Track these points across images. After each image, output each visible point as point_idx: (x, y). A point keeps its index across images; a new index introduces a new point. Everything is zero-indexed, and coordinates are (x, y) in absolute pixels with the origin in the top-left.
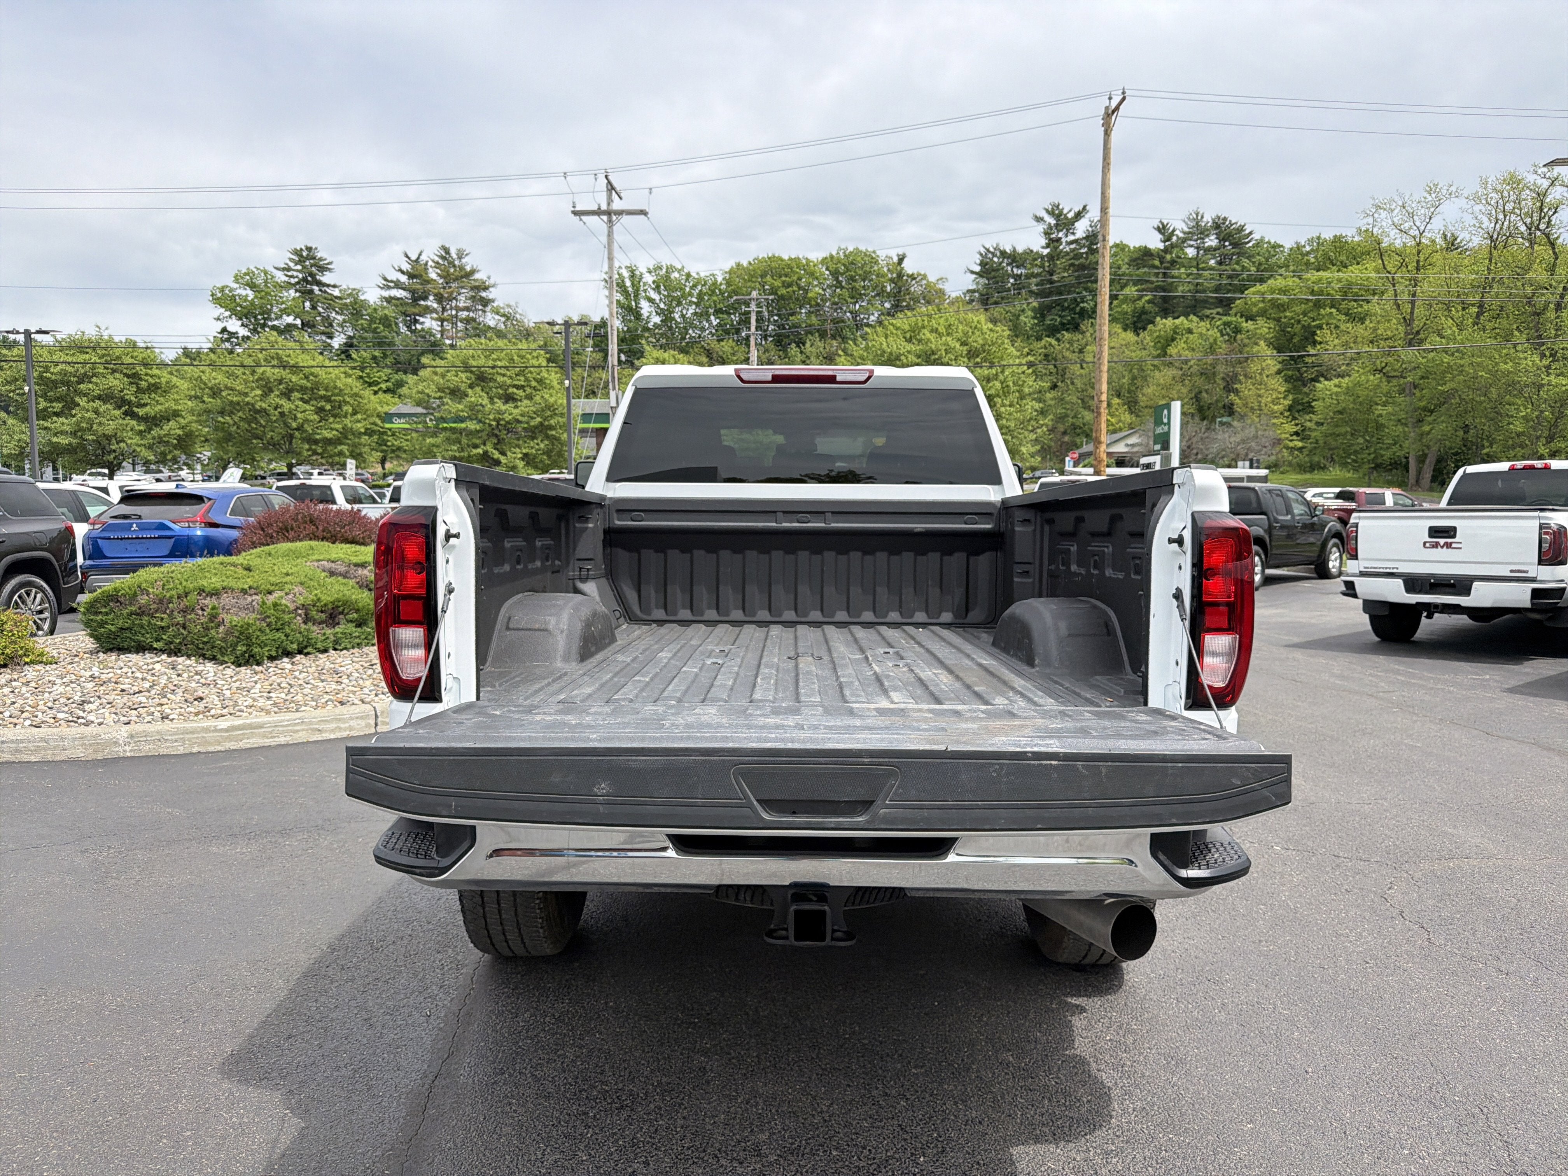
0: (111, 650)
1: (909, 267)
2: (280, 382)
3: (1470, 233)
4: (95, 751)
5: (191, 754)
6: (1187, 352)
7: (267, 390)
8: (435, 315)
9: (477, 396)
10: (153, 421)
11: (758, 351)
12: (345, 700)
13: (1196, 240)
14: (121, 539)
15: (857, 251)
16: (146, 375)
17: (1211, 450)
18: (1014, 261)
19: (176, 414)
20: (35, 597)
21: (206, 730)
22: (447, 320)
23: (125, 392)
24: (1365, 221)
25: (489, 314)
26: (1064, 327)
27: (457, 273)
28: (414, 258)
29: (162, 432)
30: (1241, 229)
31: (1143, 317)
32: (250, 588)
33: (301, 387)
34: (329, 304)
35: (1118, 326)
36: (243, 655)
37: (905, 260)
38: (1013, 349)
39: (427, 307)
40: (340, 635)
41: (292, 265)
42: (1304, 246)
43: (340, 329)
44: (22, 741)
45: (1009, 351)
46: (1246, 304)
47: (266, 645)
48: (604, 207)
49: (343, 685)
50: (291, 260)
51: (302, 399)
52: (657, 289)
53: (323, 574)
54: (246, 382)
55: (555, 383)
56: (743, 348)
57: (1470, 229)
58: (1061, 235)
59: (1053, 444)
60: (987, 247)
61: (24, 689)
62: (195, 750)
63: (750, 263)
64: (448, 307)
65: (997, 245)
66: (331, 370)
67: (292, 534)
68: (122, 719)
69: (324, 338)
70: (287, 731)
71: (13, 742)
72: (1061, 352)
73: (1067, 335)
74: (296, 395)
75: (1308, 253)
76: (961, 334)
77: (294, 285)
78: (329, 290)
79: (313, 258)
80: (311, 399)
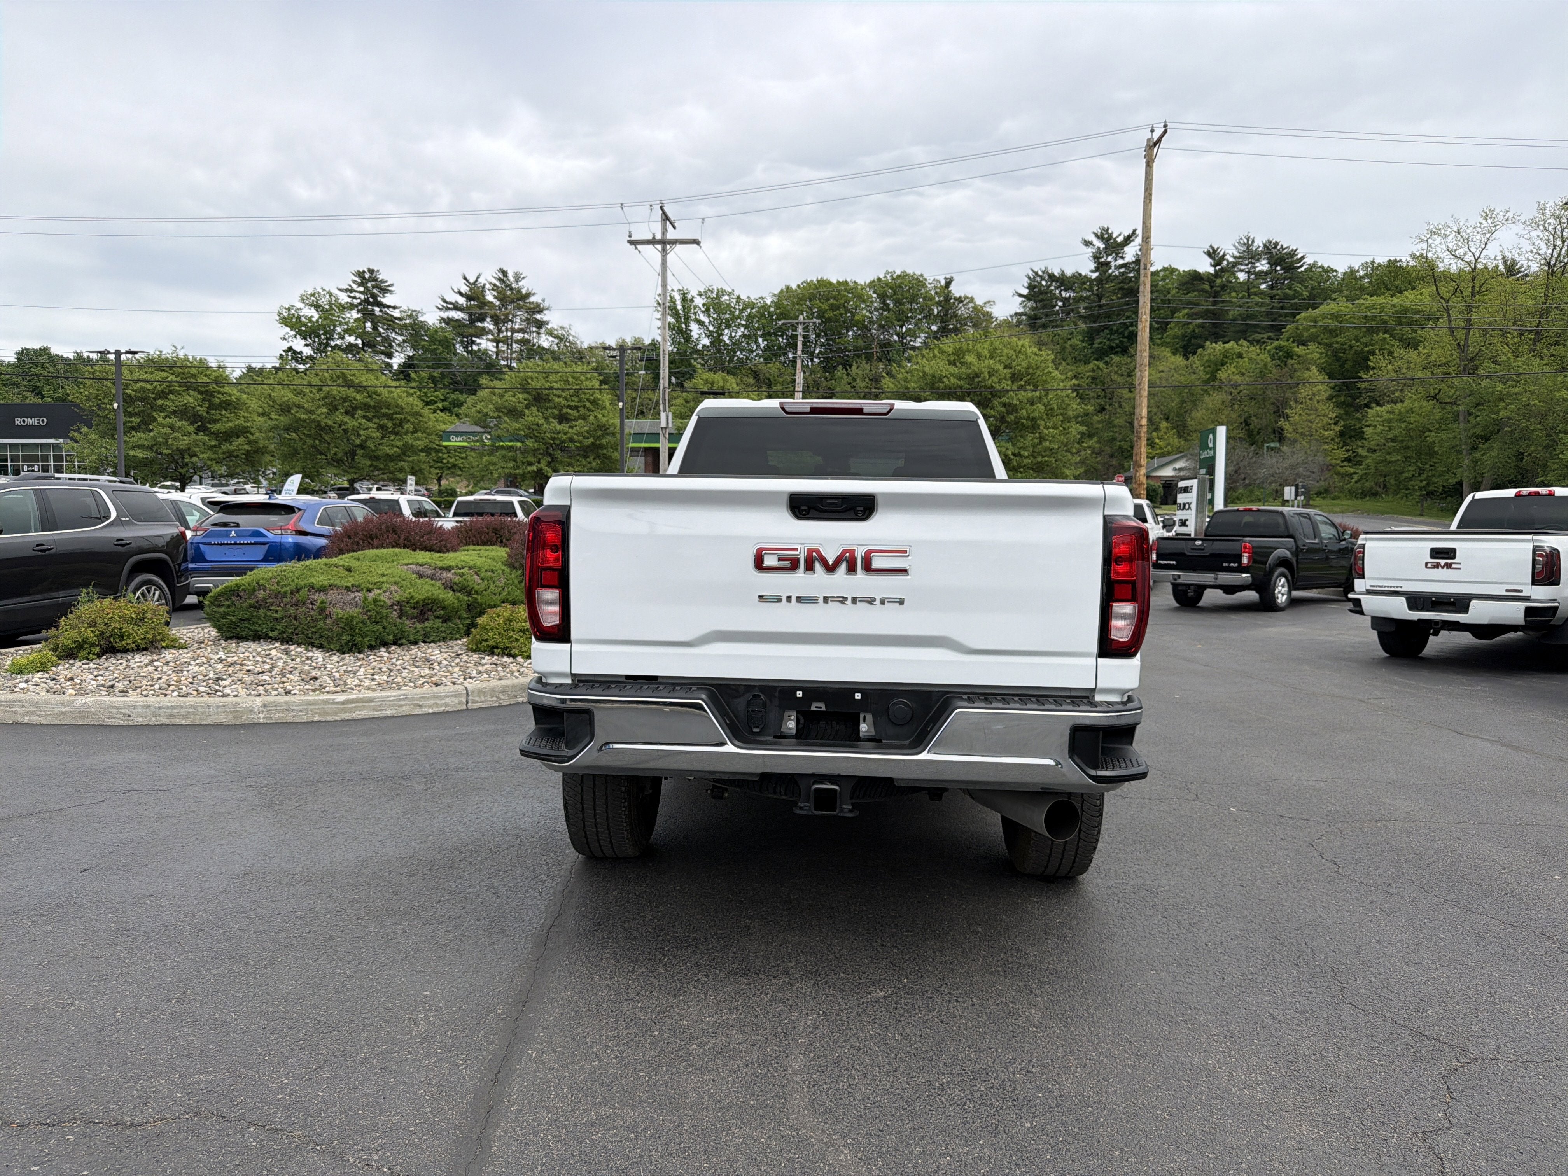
0: (231, 638)
1: (956, 290)
2: (345, 400)
3: (1527, 259)
4: (235, 718)
5: (313, 722)
6: (1237, 376)
7: (333, 408)
8: (490, 337)
9: (533, 416)
10: (222, 437)
11: (804, 372)
12: (439, 682)
13: (1247, 265)
14: (221, 544)
15: (904, 276)
16: (219, 392)
17: (1259, 475)
18: (1062, 284)
19: (246, 431)
20: (154, 594)
21: (326, 702)
22: (502, 342)
23: (199, 408)
24: (1419, 246)
25: (543, 336)
26: (1112, 350)
27: (513, 296)
28: (472, 280)
29: (232, 448)
30: (1293, 254)
31: (1193, 341)
32: (353, 586)
33: (365, 405)
34: (389, 325)
35: (1168, 349)
36: (347, 644)
37: (953, 283)
38: (1057, 372)
39: (484, 328)
40: (428, 629)
41: (355, 286)
42: (1358, 271)
43: (399, 349)
44: (175, 708)
45: (1053, 374)
46: (1298, 329)
47: (367, 636)
48: (659, 237)
49: (435, 671)
50: (354, 281)
51: (364, 417)
52: (707, 312)
53: (414, 576)
54: (313, 400)
55: (607, 404)
56: (790, 370)
57: (1527, 255)
58: (1110, 259)
59: (1100, 467)
60: (1036, 270)
61: (165, 668)
62: (316, 719)
63: (799, 286)
64: (504, 328)
65: (1046, 268)
66: (393, 389)
67: (376, 542)
68: (253, 693)
69: (383, 357)
70: (393, 705)
71: (168, 708)
72: (1109, 375)
73: (1116, 359)
74: (360, 412)
75: (1362, 278)
76: (1006, 358)
77: (357, 306)
78: (390, 311)
79: (375, 280)
80: (374, 417)
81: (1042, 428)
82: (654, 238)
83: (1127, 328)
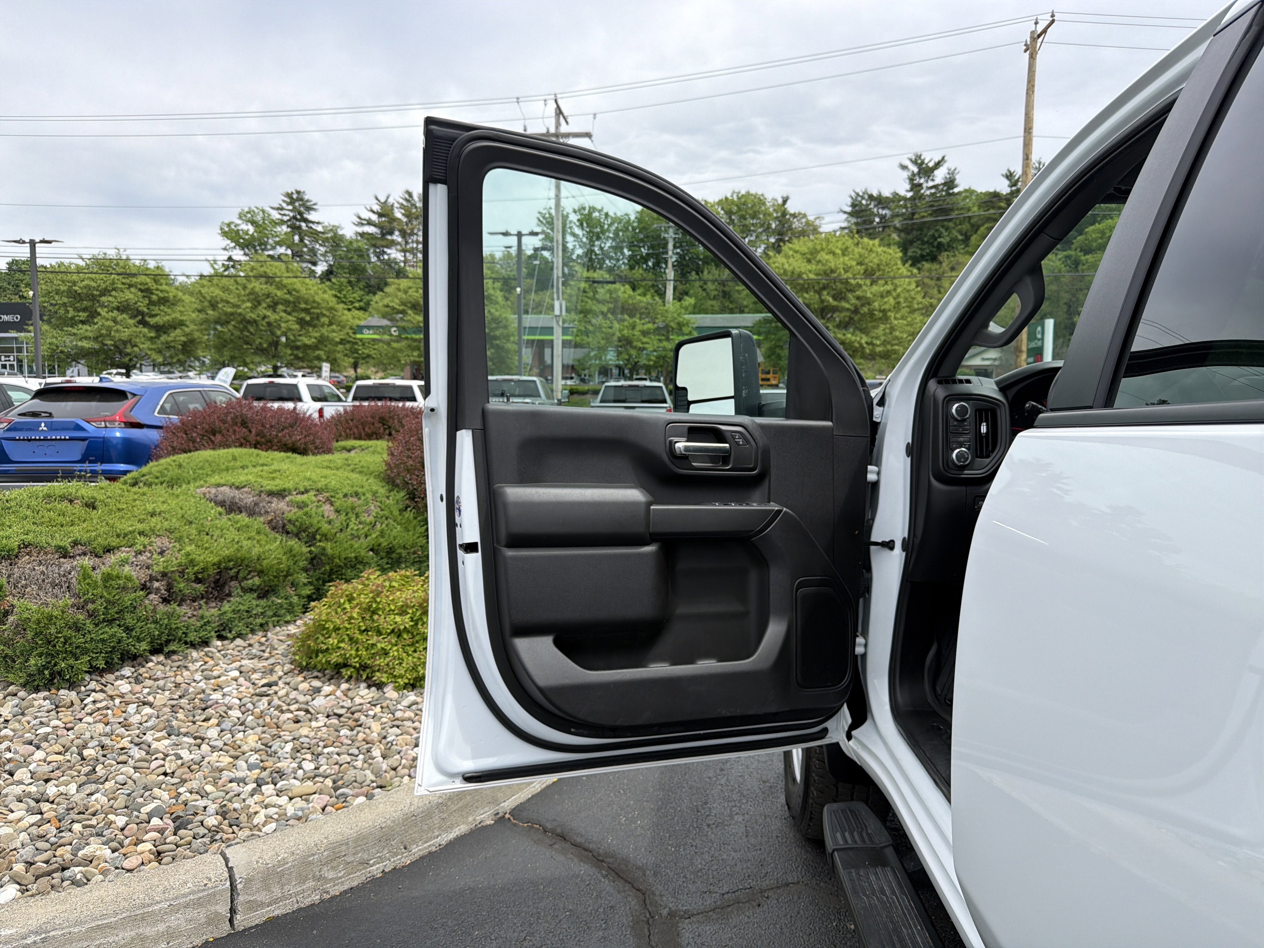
1: (791, 207)
2: (268, 296)
7: (256, 301)
8: (399, 248)
10: (161, 329)
15: (748, 194)
16: (157, 290)
18: (879, 203)
19: (182, 324)
22: (409, 251)
23: (139, 304)
26: (923, 258)
27: (417, 214)
28: (383, 200)
29: (170, 339)
33: (285, 300)
34: (314, 238)
37: (789, 201)
39: (393, 241)
40: (230, 615)
41: (284, 205)
43: (322, 258)
45: (900, 271)
47: (85, 651)
48: (552, 131)
50: (284, 201)
51: (285, 311)
52: (581, 226)
53: (215, 511)
54: (239, 296)
58: (922, 181)
60: (857, 192)
64: (410, 240)
65: (866, 190)
69: (310, 265)
73: (927, 265)
74: (280, 307)
77: (286, 222)
78: (314, 226)
79: (302, 200)
80: (293, 311)
81: (892, 319)
82: (548, 132)
83: (936, 239)
